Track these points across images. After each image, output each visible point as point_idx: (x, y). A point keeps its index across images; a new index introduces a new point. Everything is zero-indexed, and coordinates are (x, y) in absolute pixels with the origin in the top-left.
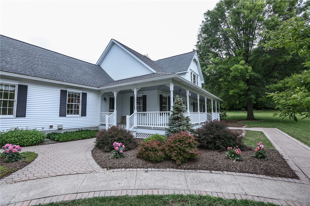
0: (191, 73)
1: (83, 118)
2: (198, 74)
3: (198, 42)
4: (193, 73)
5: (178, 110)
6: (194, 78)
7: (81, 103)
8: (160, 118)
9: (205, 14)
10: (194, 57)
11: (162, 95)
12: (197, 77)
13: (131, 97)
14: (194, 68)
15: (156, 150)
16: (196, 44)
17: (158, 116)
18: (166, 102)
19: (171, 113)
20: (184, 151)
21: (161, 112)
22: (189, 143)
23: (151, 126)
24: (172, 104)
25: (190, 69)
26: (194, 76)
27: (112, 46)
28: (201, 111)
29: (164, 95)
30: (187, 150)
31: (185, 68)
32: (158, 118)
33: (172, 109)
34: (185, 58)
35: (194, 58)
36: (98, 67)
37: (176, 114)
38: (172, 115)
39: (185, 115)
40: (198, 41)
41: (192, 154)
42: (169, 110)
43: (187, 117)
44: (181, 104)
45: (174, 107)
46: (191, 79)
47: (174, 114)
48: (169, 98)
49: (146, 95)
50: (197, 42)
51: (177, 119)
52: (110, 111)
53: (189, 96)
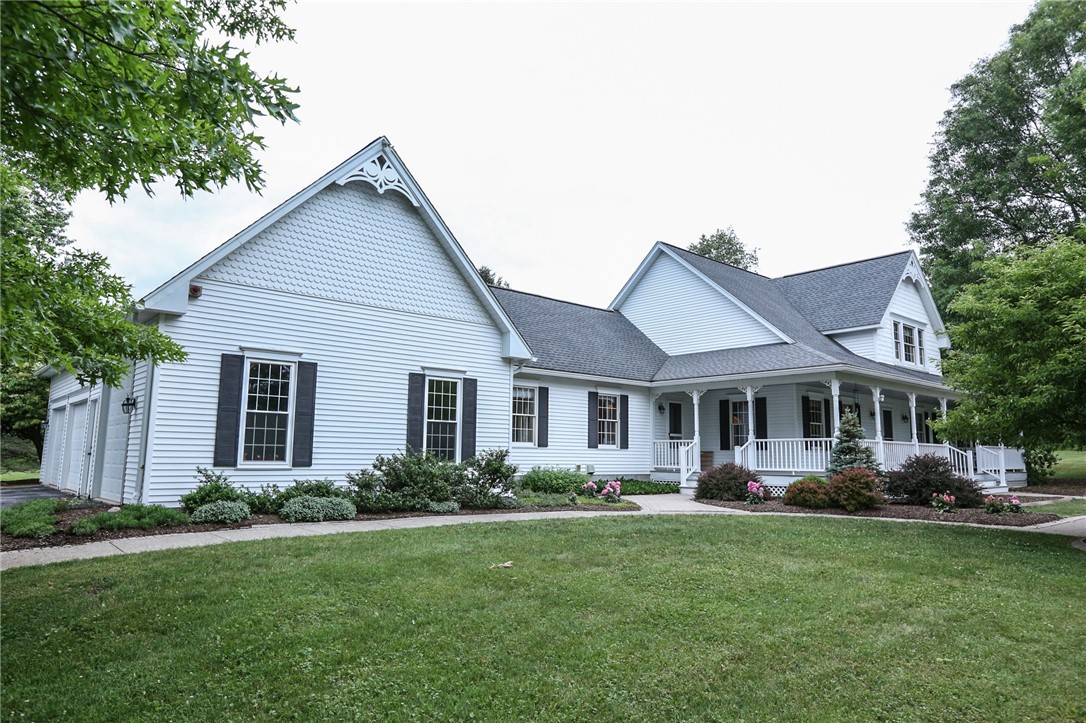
0: (896, 325)
1: (624, 452)
2: (924, 319)
3: (933, 183)
4: (902, 322)
5: (849, 435)
6: (906, 337)
7: (618, 419)
8: (807, 455)
9: (955, 87)
10: (905, 271)
11: (808, 398)
12: (920, 332)
13: (721, 401)
14: (908, 305)
15: (816, 492)
16: (924, 188)
17: (802, 451)
18: (820, 414)
19: (835, 441)
20: (859, 494)
21: (808, 439)
22: (867, 483)
23: (791, 469)
24: (837, 423)
25: (893, 314)
26: (908, 329)
27: (657, 258)
28: (920, 440)
29: (814, 396)
30: (863, 491)
31: (873, 314)
32: (802, 455)
33: (837, 433)
34: (875, 275)
35: (904, 277)
36: (615, 314)
37: (846, 441)
38: (837, 445)
39: (863, 444)
40: (932, 178)
41: (871, 499)
42: (829, 435)
43: (867, 448)
44: (854, 425)
45: (840, 430)
46: (897, 343)
47: (841, 442)
48: (828, 403)
49: (765, 399)
50: (928, 183)
51: (850, 450)
52: (671, 438)
53: (880, 402)
